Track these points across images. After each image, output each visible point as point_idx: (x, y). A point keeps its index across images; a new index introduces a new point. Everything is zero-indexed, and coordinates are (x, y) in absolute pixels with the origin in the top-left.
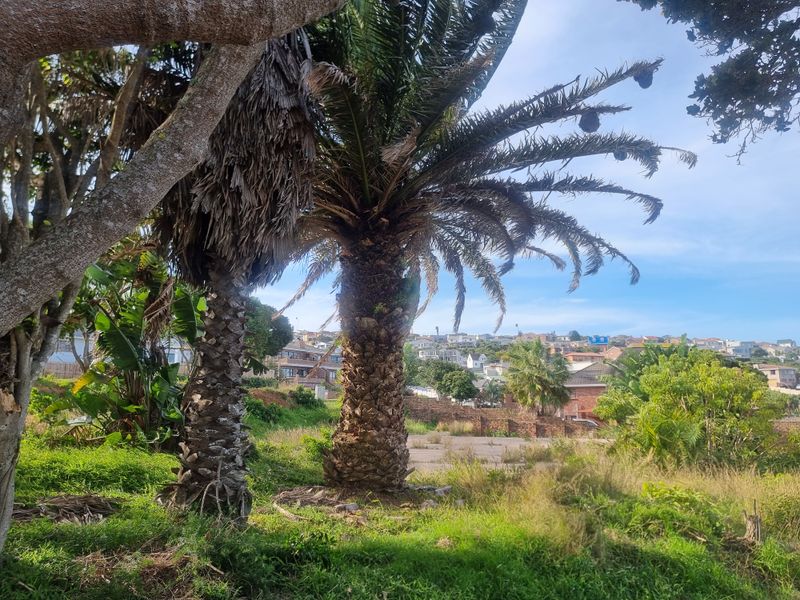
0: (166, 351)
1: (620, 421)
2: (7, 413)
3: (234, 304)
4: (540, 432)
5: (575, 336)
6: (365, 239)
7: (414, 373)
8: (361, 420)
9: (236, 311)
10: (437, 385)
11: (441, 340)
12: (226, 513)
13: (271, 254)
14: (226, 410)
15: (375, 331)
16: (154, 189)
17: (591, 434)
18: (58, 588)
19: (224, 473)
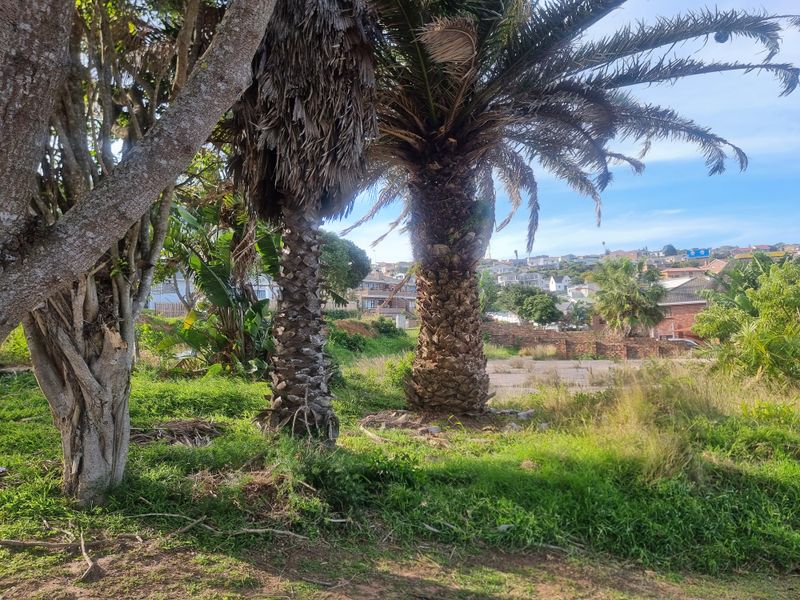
0: (255, 288)
1: (723, 338)
2: (115, 349)
3: (307, 238)
4: (631, 353)
5: (671, 251)
6: (432, 162)
7: (493, 298)
8: (439, 347)
9: (310, 245)
10: (518, 310)
11: (521, 263)
12: (316, 436)
13: (338, 187)
14: (308, 340)
15: (448, 258)
16: (201, 123)
17: (690, 353)
18: (173, 503)
19: (311, 399)
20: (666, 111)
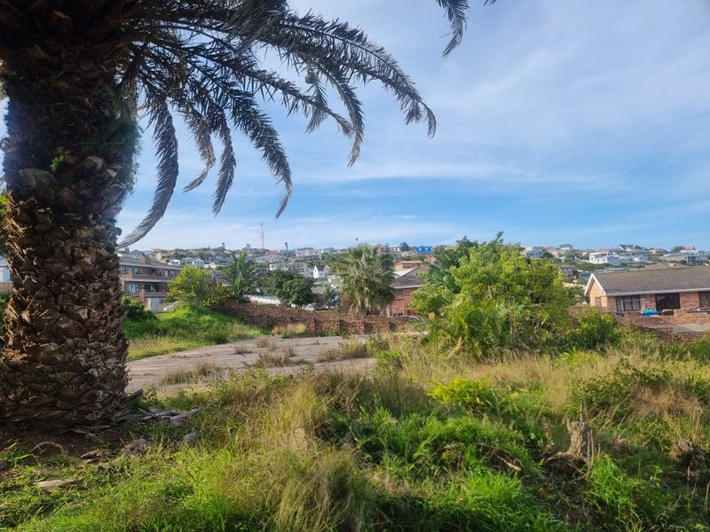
4: (368, 329)
5: (405, 248)
8: (32, 329)
10: (278, 293)
11: (290, 254)
15: (52, 192)
20: (355, 32)
